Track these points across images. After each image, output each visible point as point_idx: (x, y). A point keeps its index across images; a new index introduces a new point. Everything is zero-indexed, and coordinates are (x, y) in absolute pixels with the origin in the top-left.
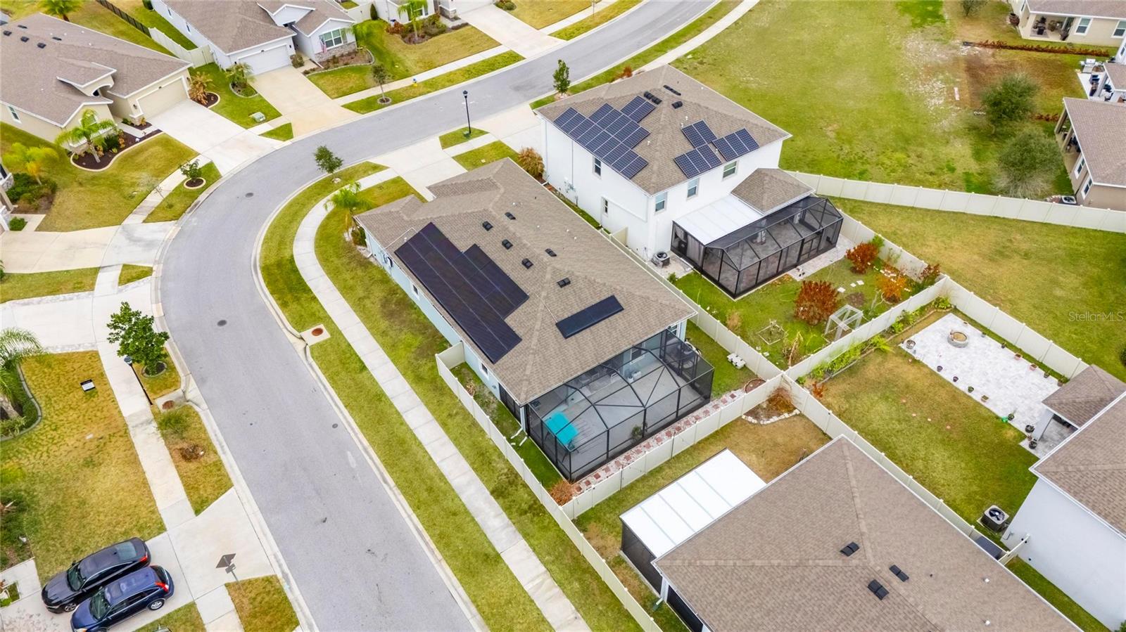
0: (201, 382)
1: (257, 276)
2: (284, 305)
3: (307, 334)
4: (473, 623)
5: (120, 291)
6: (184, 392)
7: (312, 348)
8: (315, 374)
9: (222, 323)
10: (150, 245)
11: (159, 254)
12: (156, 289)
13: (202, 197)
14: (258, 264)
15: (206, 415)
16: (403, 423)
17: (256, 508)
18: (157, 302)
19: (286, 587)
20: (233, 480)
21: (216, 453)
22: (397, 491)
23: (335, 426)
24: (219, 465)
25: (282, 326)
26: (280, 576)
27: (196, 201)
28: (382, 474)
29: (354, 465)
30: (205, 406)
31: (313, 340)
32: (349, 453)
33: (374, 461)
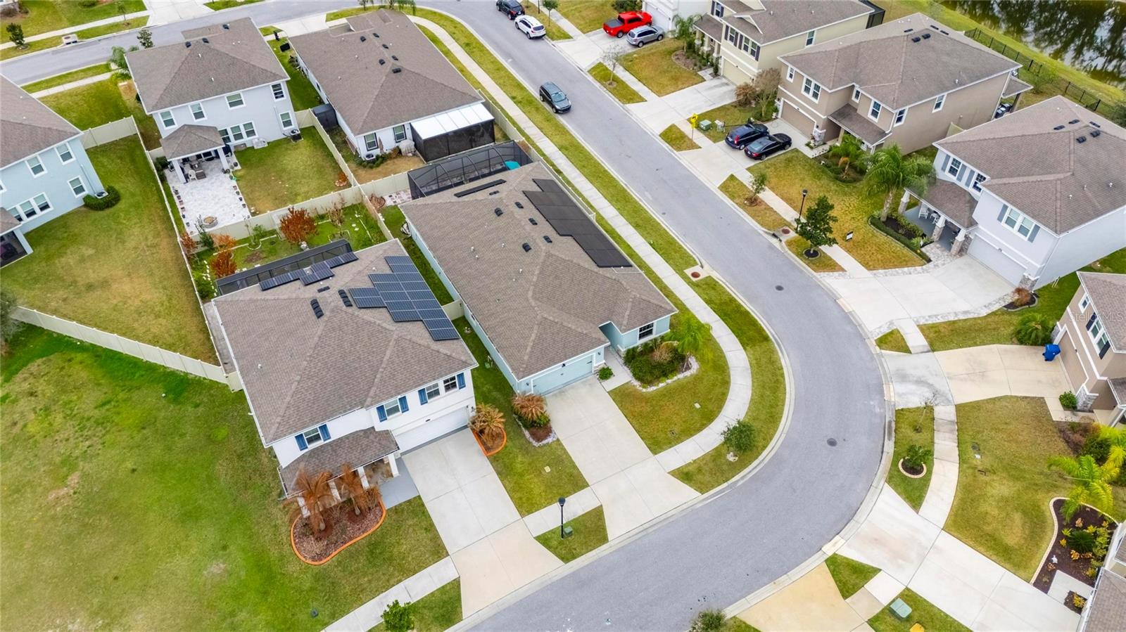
0: (771, 247)
1: (772, 334)
2: (732, 300)
3: (703, 274)
4: (573, 130)
5: (891, 323)
6: (780, 241)
7: (697, 264)
8: (688, 247)
9: (779, 288)
10: (903, 377)
11: (885, 366)
12: (860, 325)
13: (890, 447)
14: (776, 345)
15: (756, 226)
16: (618, 209)
17: (699, 178)
18: (850, 312)
19: (670, 147)
20: (719, 190)
21: (737, 204)
22: (619, 180)
23: (664, 214)
24: (732, 197)
25: (727, 284)
26: (675, 152)
27: (893, 439)
28: (629, 188)
29: (646, 193)
30: (762, 233)
31: (696, 269)
32: (651, 199)
33: (635, 194)
